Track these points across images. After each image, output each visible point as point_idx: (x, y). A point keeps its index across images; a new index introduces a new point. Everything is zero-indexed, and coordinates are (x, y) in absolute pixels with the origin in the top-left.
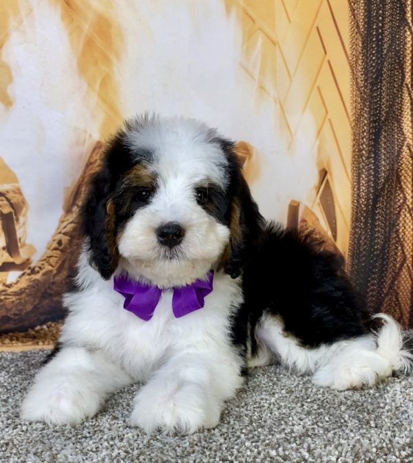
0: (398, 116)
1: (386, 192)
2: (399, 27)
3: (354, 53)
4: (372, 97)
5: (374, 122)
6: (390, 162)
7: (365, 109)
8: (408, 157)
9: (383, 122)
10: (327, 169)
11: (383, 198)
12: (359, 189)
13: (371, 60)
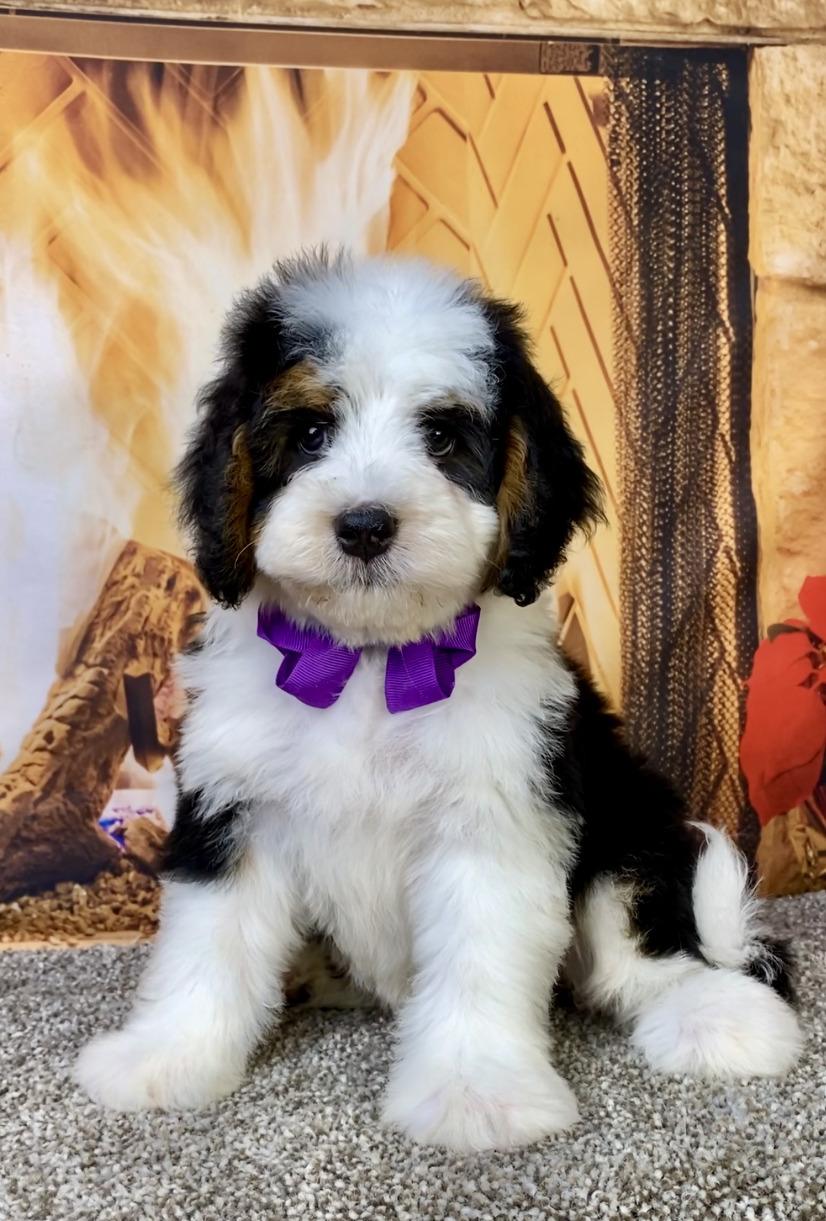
0: (706, 494)
1: (687, 639)
2: (705, 328)
3: (622, 376)
4: (657, 459)
5: (662, 505)
6: (693, 580)
7: (644, 481)
8: (727, 572)
9: (678, 506)
10: (573, 595)
11: (682, 650)
12: (634, 633)
13: (655, 389)
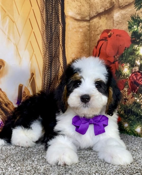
0: (58, 56)
1: (53, 83)
3: (43, 30)
4: (49, 48)
5: (50, 57)
6: (55, 72)
7: (47, 52)
8: (61, 71)
9: (53, 57)
10: (34, 73)
11: (52, 86)
12: (44, 82)
13: (49, 34)
